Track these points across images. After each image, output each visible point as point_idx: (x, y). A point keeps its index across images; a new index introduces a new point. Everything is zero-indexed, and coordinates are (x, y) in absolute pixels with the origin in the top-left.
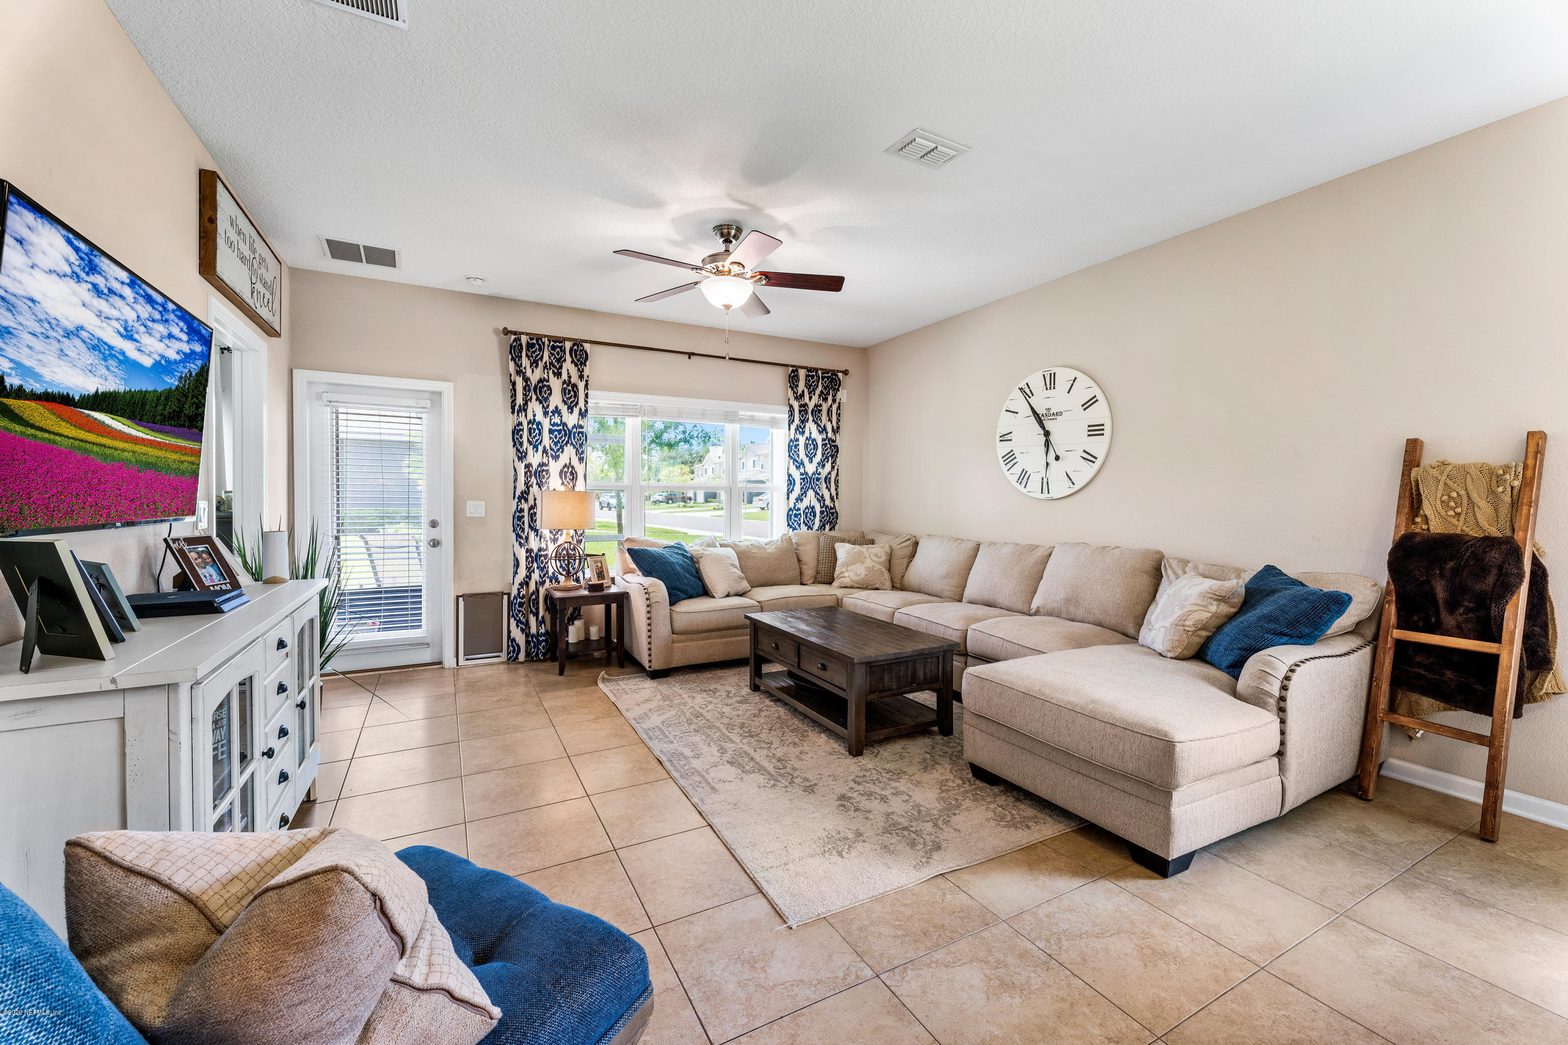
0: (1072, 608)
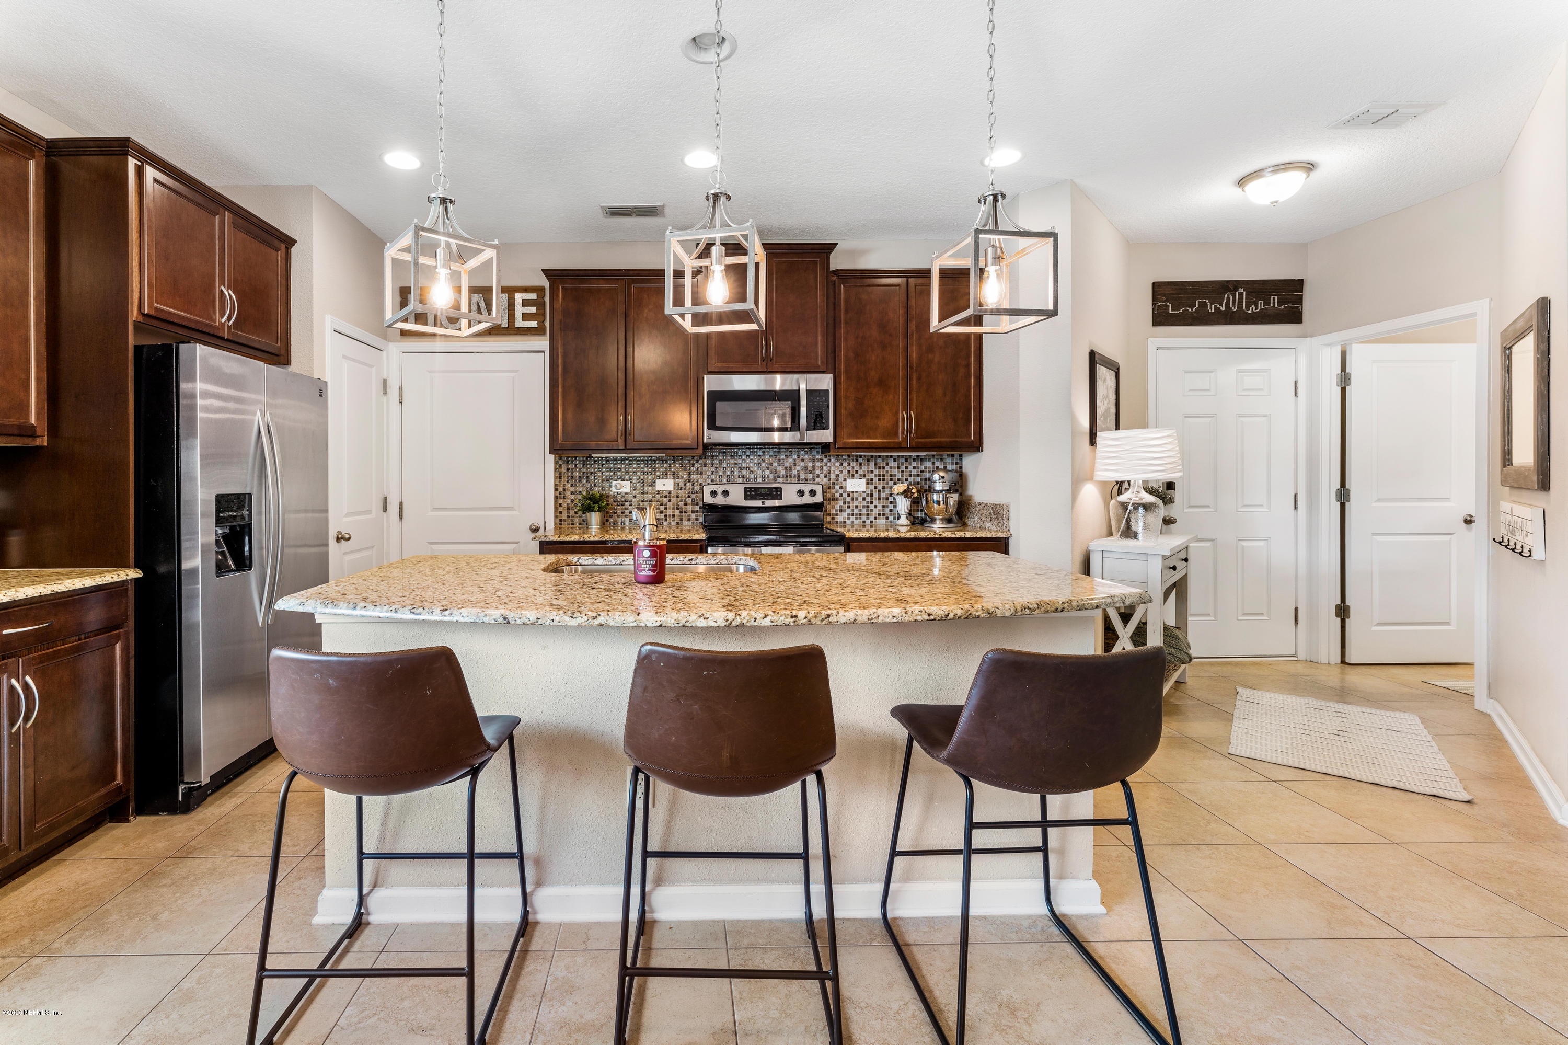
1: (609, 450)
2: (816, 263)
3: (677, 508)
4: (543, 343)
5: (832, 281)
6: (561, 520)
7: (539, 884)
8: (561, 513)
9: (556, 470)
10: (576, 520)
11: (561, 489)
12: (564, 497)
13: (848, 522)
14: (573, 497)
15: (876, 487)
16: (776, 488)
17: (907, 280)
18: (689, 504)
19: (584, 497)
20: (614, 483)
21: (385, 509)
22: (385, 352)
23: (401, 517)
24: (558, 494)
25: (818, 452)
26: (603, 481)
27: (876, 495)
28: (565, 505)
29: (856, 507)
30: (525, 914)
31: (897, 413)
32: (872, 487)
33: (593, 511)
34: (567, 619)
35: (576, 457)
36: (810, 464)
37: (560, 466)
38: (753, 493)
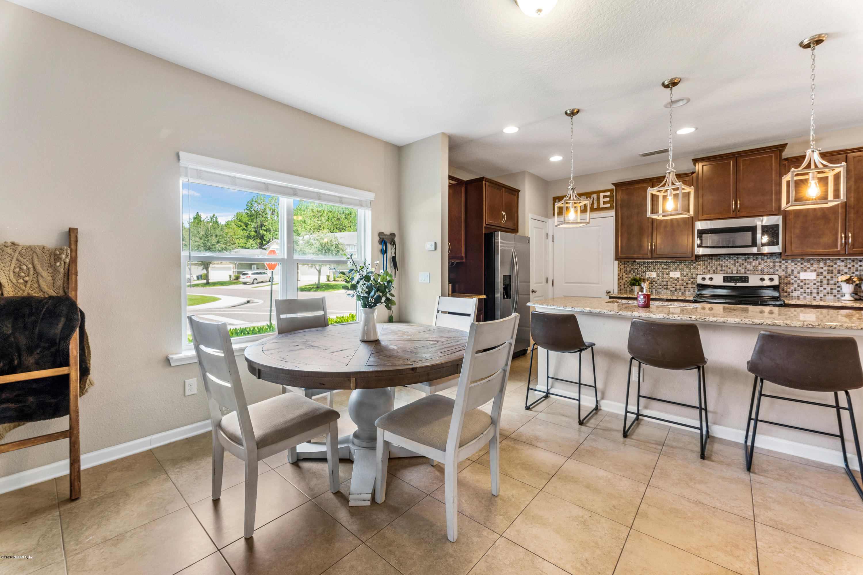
1: (644, 258)
2: (771, 157)
3: (683, 286)
4: (612, 213)
5: (783, 164)
6: (621, 289)
7: (602, 398)
8: (621, 286)
9: (618, 267)
10: (628, 289)
11: (621, 276)
12: (622, 279)
13: (801, 297)
14: (627, 279)
15: (825, 277)
16: (745, 277)
17: (846, 156)
18: (690, 284)
19: (632, 279)
20: (647, 273)
21: (547, 282)
22: (547, 223)
23: (553, 285)
24: (619, 278)
25: (777, 257)
26: (642, 272)
27: (825, 282)
28: (623, 283)
29: (808, 288)
30: (597, 406)
31: (837, 234)
32: (822, 277)
33: (636, 285)
34: (609, 312)
35: (628, 262)
36: (771, 264)
37: (621, 266)
38: (729, 279)
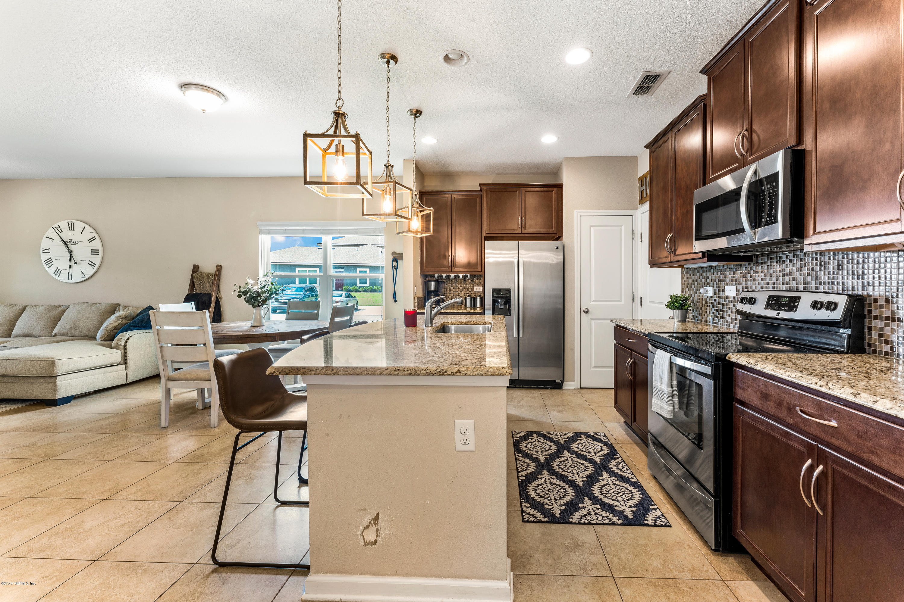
0: (73, 331)
11: (684, 292)
16: (796, 298)
20: (705, 288)
21: (633, 300)
22: (633, 216)
23: (641, 305)
26: (701, 287)
35: (690, 269)
37: (684, 276)
38: (774, 302)
